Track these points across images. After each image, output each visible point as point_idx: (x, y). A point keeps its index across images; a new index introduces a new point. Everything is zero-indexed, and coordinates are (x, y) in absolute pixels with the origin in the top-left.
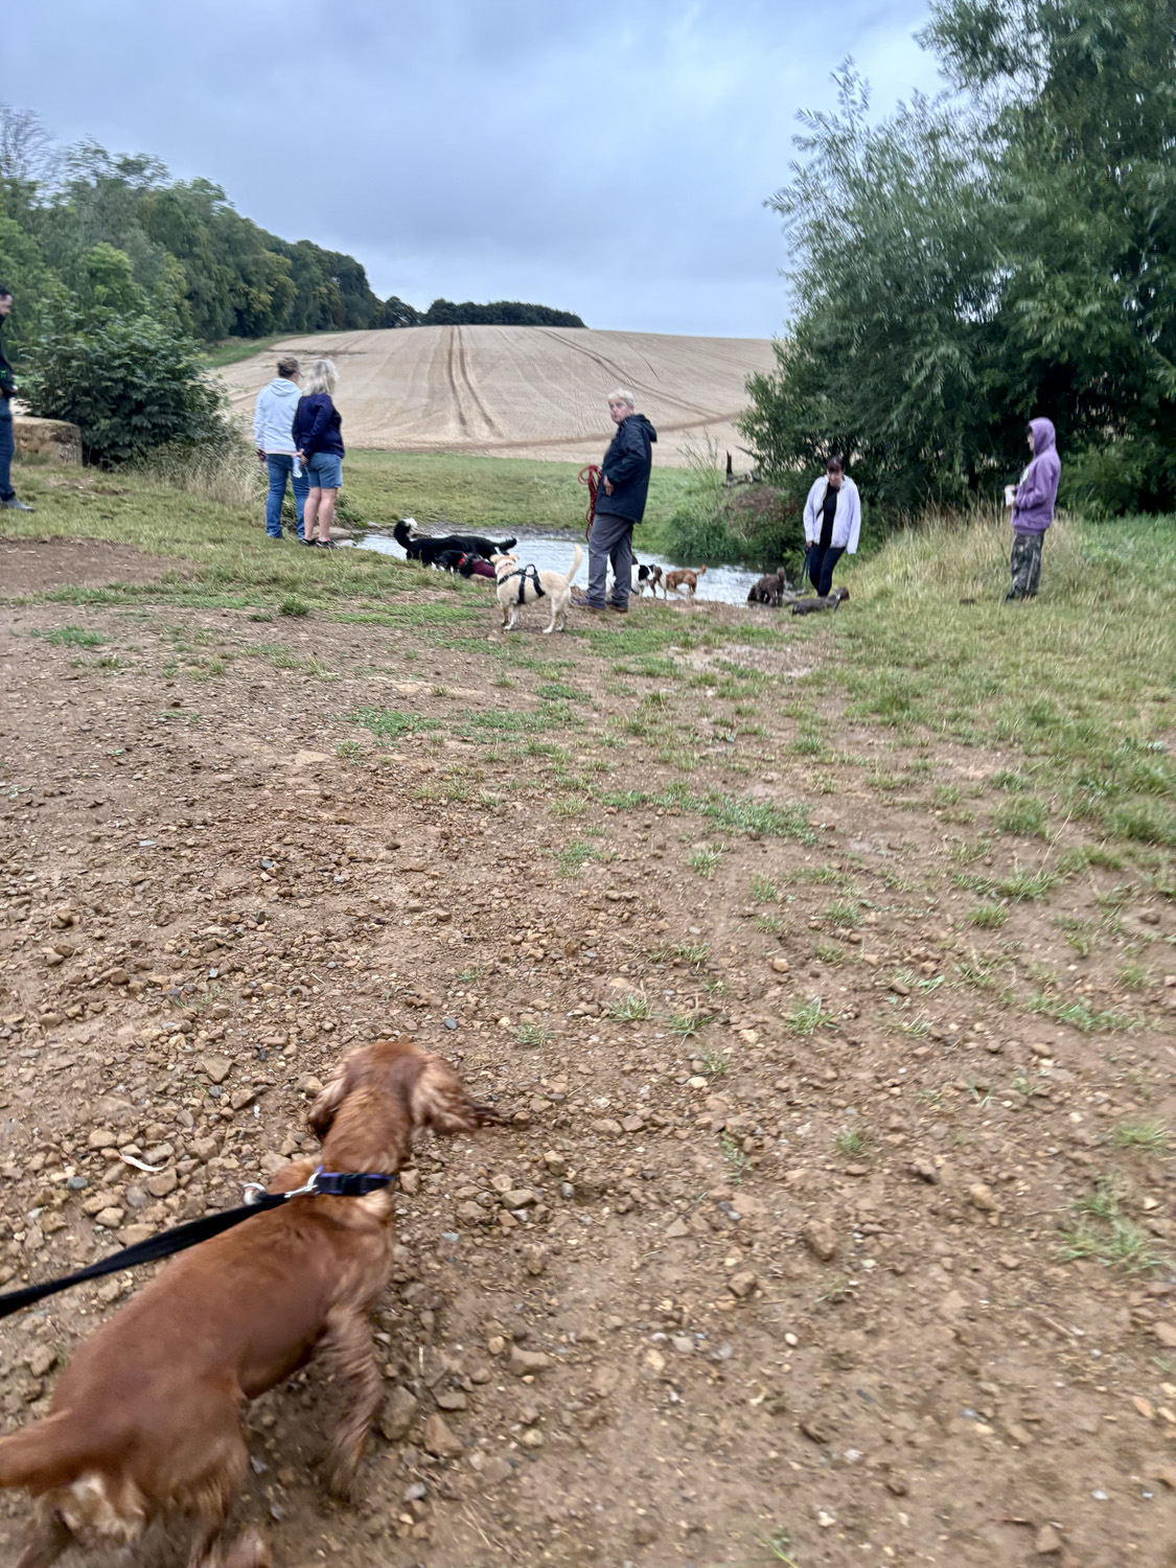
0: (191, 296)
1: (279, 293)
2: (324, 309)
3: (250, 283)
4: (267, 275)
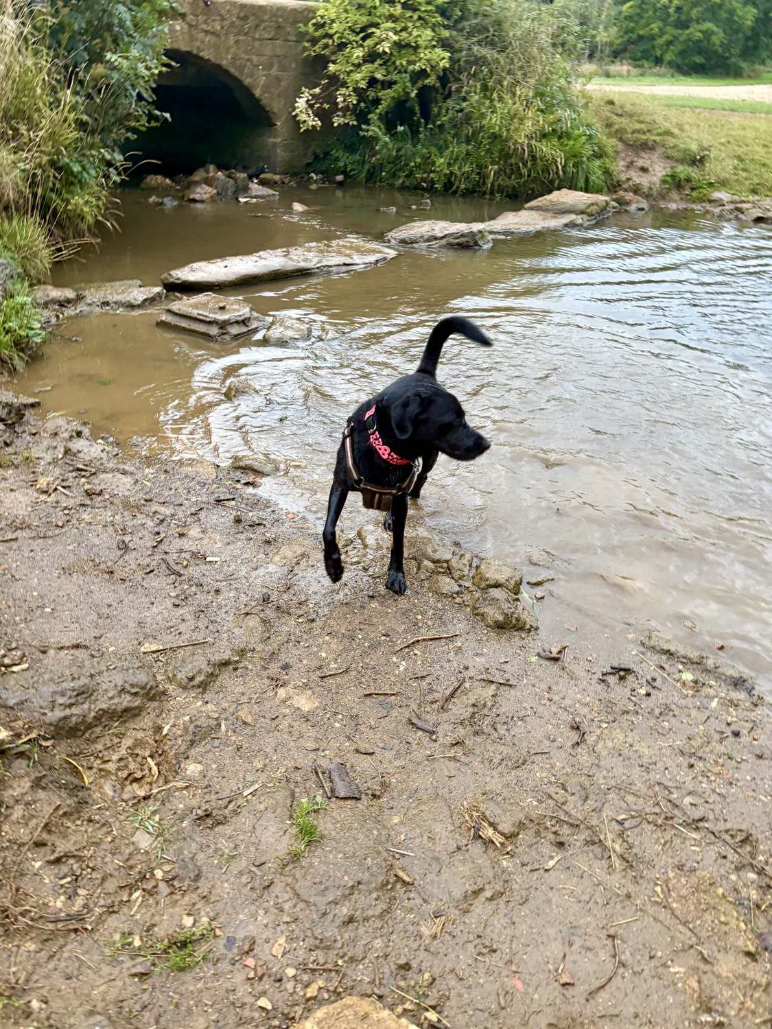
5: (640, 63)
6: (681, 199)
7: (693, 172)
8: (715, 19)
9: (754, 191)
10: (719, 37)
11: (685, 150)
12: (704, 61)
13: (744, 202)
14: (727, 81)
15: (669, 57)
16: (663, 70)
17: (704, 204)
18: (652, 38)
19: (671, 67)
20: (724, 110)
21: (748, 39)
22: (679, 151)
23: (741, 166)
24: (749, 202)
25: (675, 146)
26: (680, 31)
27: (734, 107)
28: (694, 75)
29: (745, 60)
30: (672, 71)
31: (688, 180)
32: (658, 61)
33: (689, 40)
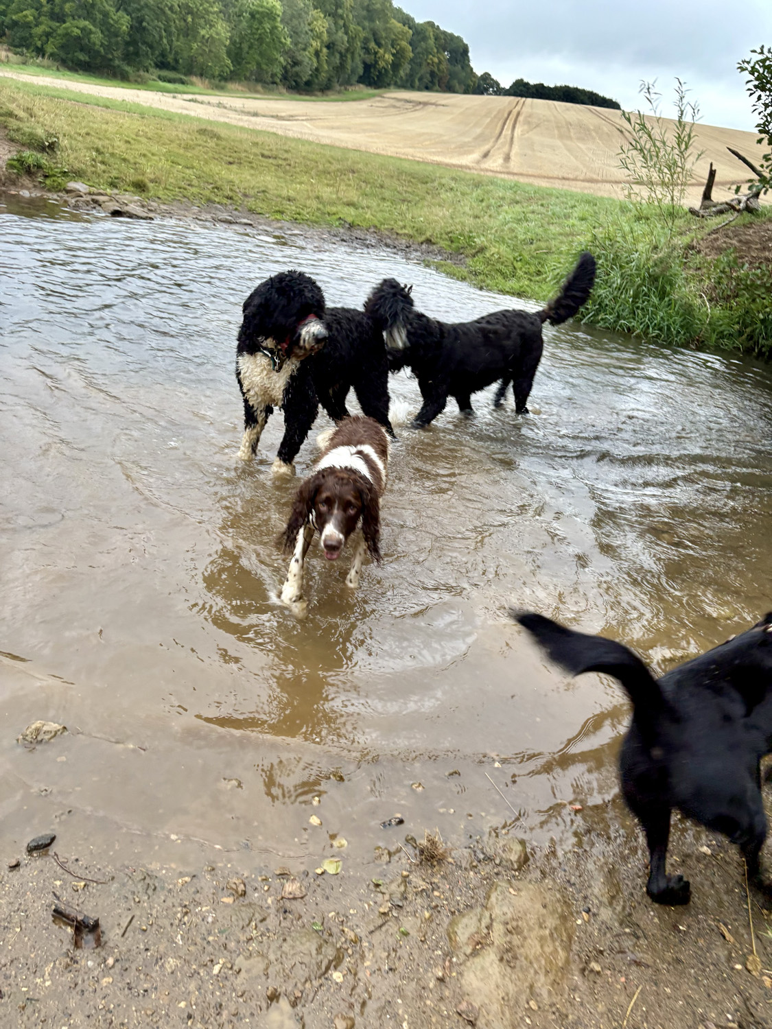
0: (330, 46)
1: (399, 55)
2: (432, 74)
3: (379, 45)
4: (393, 41)
5: (19, 50)
6: (35, 186)
7: (44, 159)
8: (89, 16)
9: (113, 185)
10: (97, 37)
11: (30, 134)
12: (87, 59)
13: (102, 194)
14: (115, 83)
15: (50, 49)
16: (46, 62)
17: (60, 194)
18: (28, 26)
19: (55, 60)
20: (99, 106)
21: (127, 44)
22: (23, 134)
23: (100, 158)
24: (106, 195)
25: (18, 130)
26: (58, 24)
27: (108, 104)
28: (81, 72)
29: (129, 64)
30: (56, 64)
31: (39, 167)
32: (40, 52)
33: (67, 34)
